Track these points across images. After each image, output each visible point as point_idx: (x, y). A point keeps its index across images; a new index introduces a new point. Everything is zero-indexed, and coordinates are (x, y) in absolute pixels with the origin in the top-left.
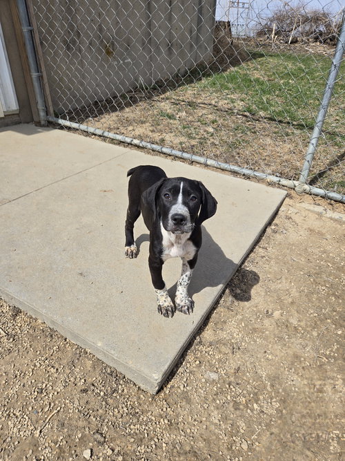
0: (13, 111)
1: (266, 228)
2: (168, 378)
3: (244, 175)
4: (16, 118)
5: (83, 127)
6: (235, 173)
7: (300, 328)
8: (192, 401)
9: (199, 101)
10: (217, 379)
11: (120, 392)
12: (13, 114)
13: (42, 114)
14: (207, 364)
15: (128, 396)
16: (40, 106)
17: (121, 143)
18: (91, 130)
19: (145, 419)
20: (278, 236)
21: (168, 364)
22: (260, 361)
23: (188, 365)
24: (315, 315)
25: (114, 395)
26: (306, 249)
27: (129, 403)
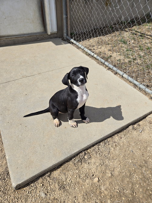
0: (55, 32)
1: (130, 125)
2: (25, 185)
3: (140, 88)
4: (55, 35)
5: (77, 44)
6: (135, 86)
7: (103, 194)
8: (28, 201)
9: (149, 34)
10: (44, 197)
11: (6, 180)
12: (54, 34)
13: (65, 34)
14: (46, 188)
15: (7, 184)
16: (65, 31)
17: (89, 55)
18: (80, 46)
19: (6, 198)
20: (135, 133)
21: (22, 182)
22: (69, 200)
23: (37, 184)
24: (118, 191)
25: (3, 181)
26: (147, 147)
27: (6, 187)
